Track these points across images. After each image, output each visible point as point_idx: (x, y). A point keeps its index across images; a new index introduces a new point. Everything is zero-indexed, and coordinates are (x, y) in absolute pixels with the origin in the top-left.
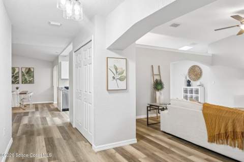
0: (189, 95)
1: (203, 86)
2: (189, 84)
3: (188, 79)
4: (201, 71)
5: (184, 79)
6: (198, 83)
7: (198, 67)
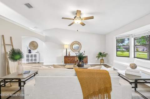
0: (30, 58)
1: (38, 53)
2: (30, 51)
3: (29, 49)
4: (37, 44)
5: (27, 49)
6: (36, 51)
7: (36, 42)
